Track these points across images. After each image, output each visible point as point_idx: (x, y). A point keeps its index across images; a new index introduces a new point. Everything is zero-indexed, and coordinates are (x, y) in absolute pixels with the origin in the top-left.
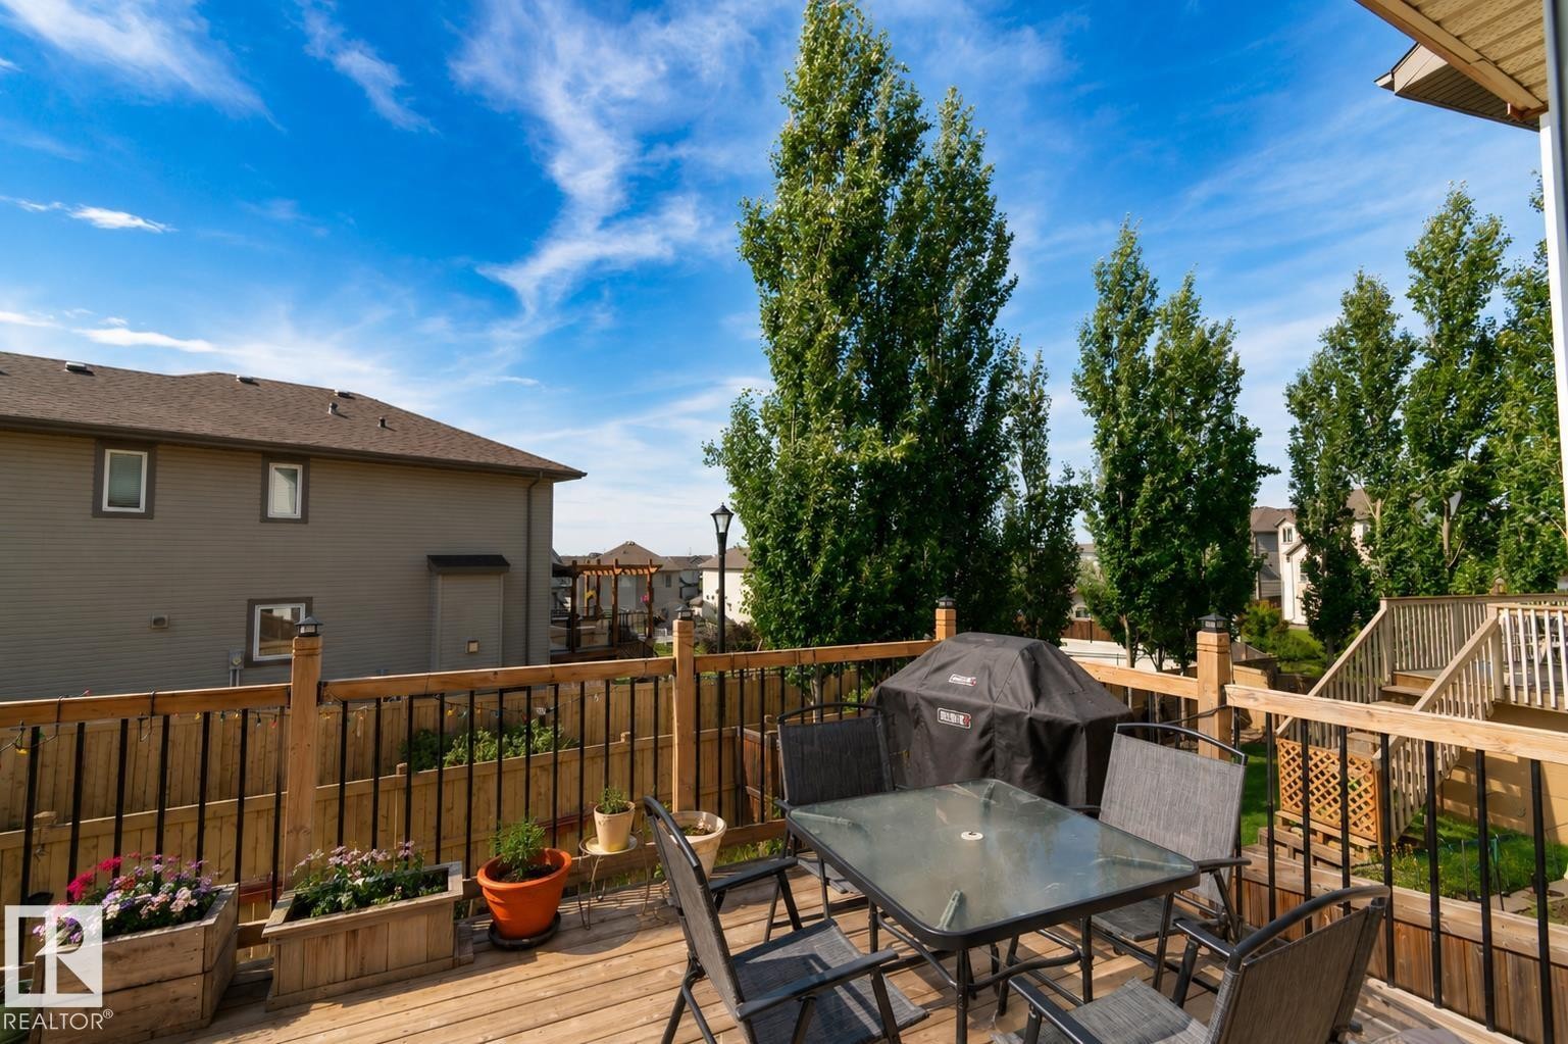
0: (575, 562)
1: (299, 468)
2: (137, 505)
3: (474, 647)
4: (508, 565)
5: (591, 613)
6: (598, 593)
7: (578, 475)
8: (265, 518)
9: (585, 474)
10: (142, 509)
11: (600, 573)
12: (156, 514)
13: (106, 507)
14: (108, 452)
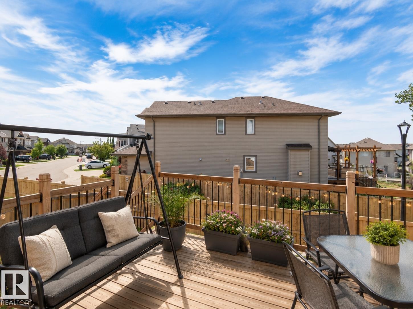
0: (338, 146)
1: (253, 120)
2: (223, 132)
3: (300, 174)
4: (311, 147)
5: (347, 165)
6: (349, 158)
7: (337, 113)
8: (246, 134)
9: (341, 113)
10: (223, 133)
11: (350, 150)
12: (226, 134)
13: (218, 133)
14: (218, 120)
